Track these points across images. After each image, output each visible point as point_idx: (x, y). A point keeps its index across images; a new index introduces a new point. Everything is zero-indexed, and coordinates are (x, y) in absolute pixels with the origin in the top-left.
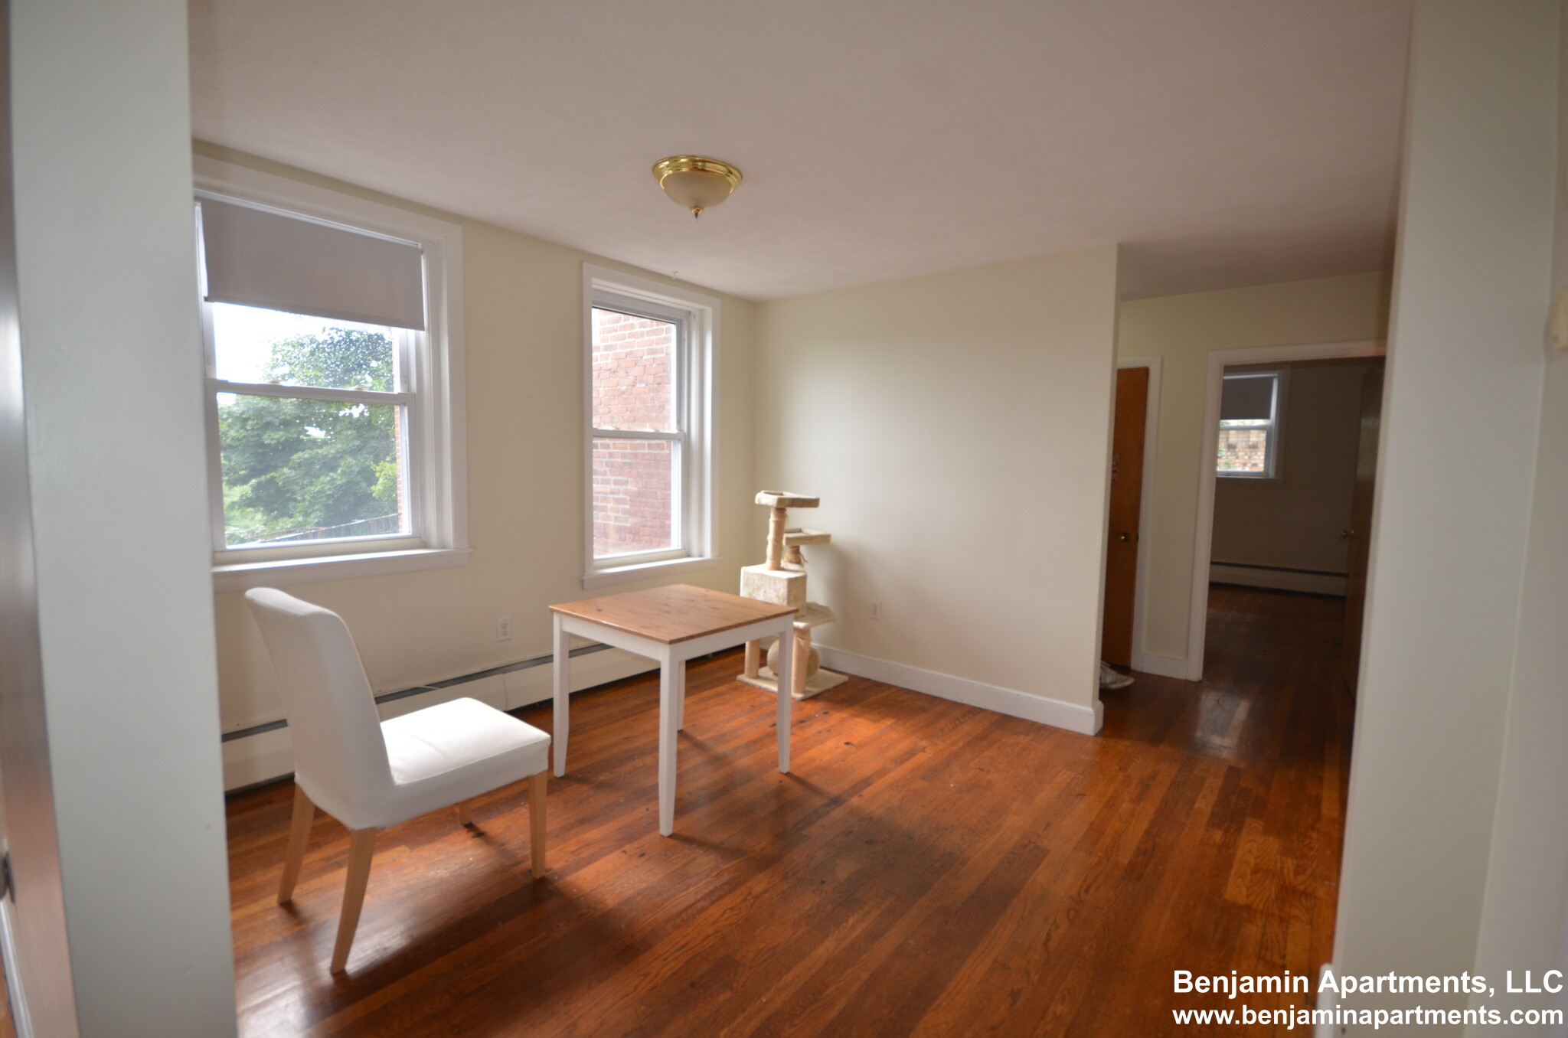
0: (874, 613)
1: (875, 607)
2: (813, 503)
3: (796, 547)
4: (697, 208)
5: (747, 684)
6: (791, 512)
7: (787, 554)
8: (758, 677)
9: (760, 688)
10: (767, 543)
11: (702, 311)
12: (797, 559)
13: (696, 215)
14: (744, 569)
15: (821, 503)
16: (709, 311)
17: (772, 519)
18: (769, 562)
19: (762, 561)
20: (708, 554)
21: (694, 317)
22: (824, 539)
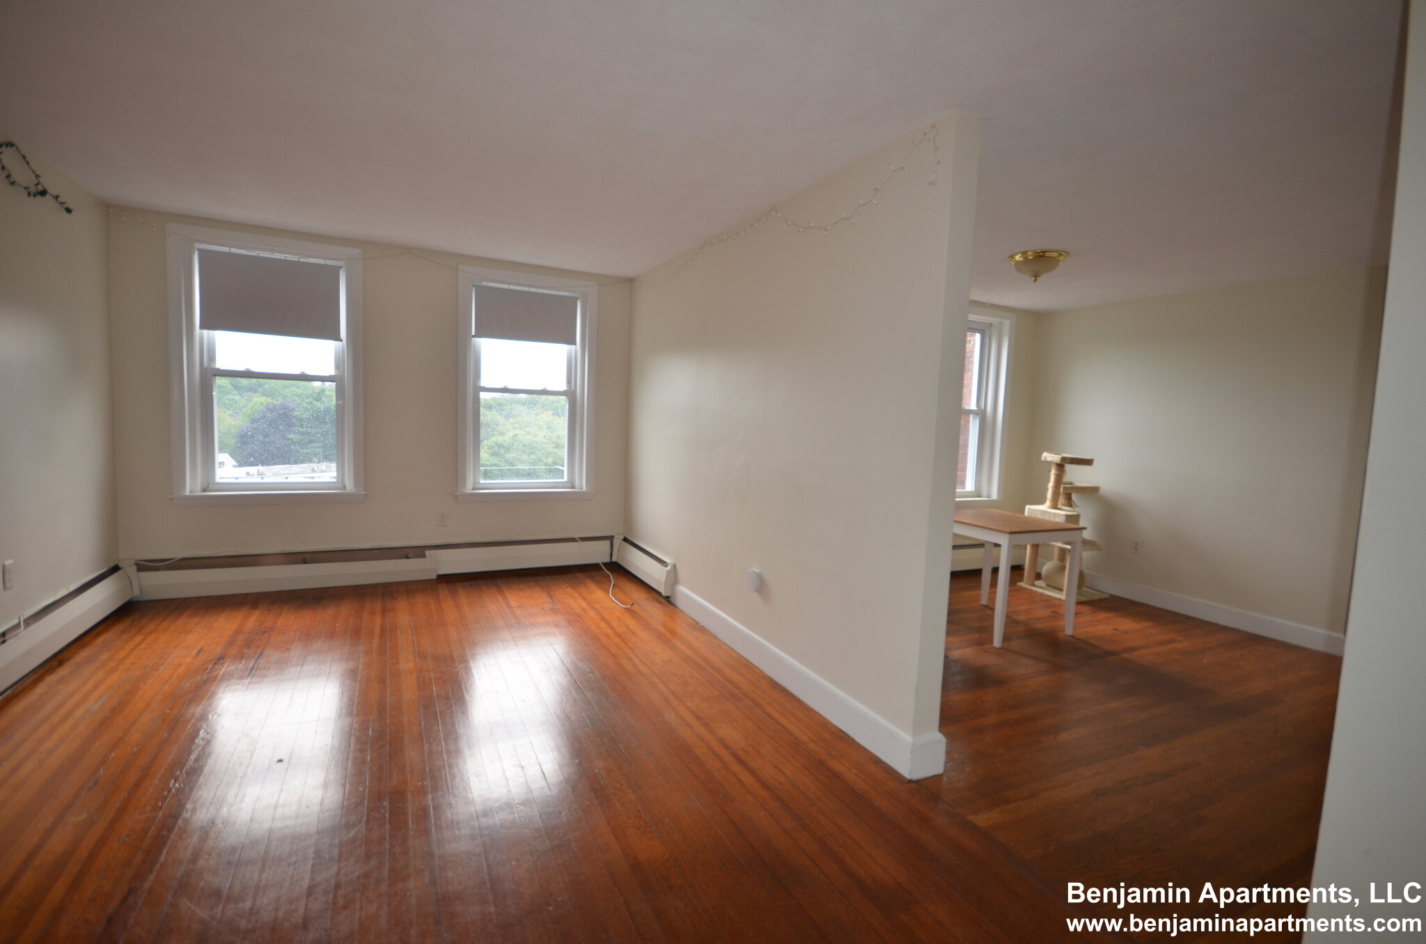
0: (1136, 549)
1: (1137, 544)
2: (1088, 462)
3: (1067, 494)
4: (1036, 276)
5: (1026, 589)
6: (1068, 467)
7: (1061, 500)
8: (1034, 585)
9: (1036, 592)
10: (1047, 489)
11: (1001, 324)
12: (1069, 502)
13: (1035, 280)
14: (1027, 507)
15: (1095, 462)
16: (1007, 324)
17: (1053, 472)
18: (1048, 503)
19: (1042, 502)
20: (995, 496)
21: (995, 327)
22: (1094, 490)
